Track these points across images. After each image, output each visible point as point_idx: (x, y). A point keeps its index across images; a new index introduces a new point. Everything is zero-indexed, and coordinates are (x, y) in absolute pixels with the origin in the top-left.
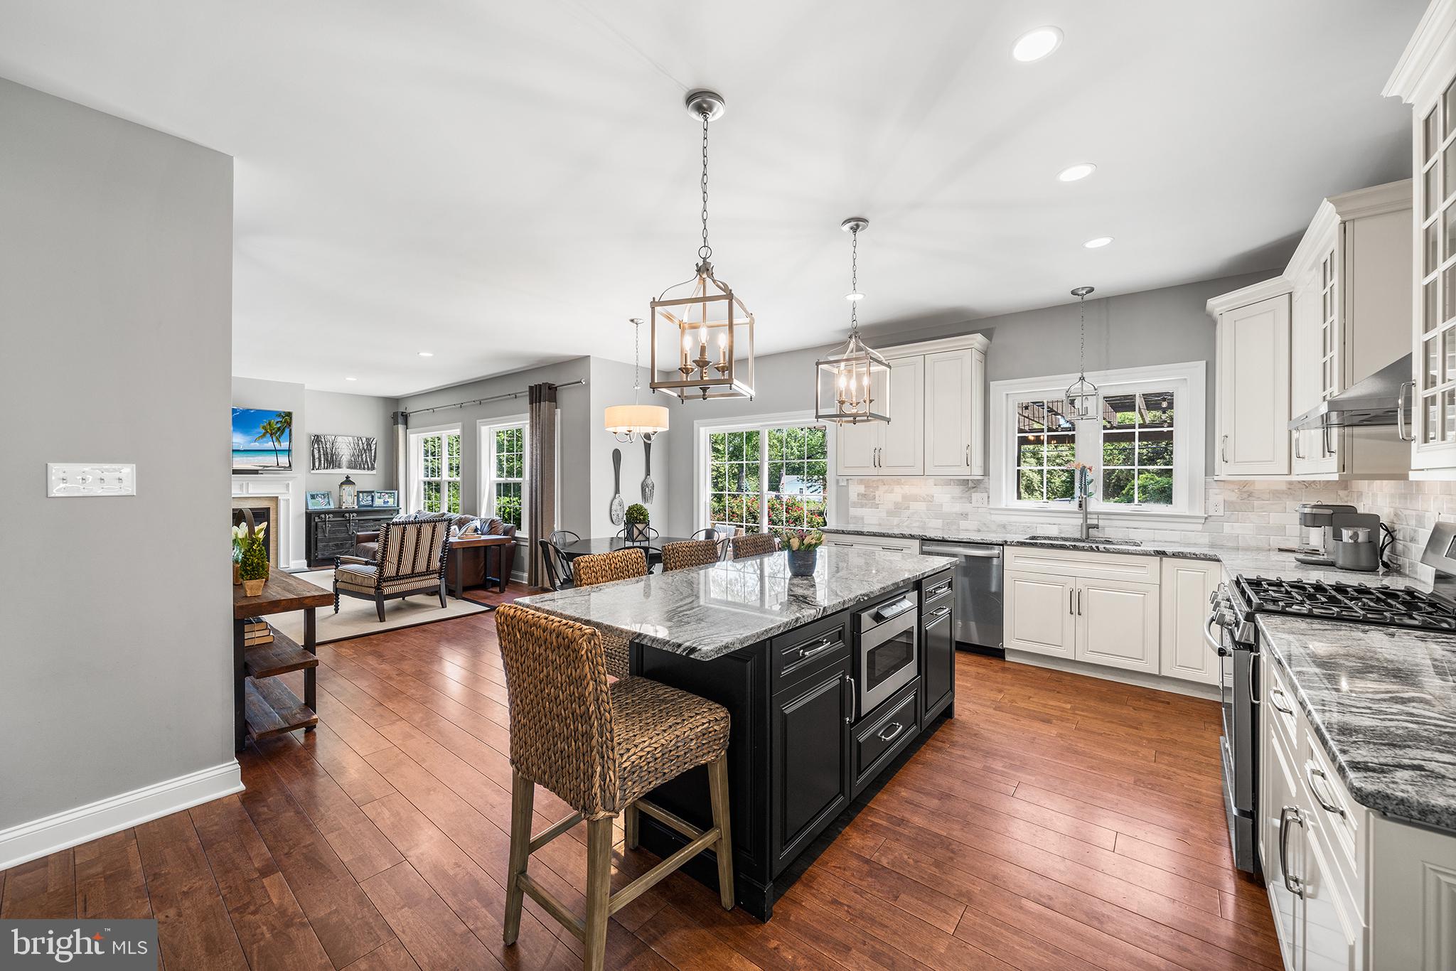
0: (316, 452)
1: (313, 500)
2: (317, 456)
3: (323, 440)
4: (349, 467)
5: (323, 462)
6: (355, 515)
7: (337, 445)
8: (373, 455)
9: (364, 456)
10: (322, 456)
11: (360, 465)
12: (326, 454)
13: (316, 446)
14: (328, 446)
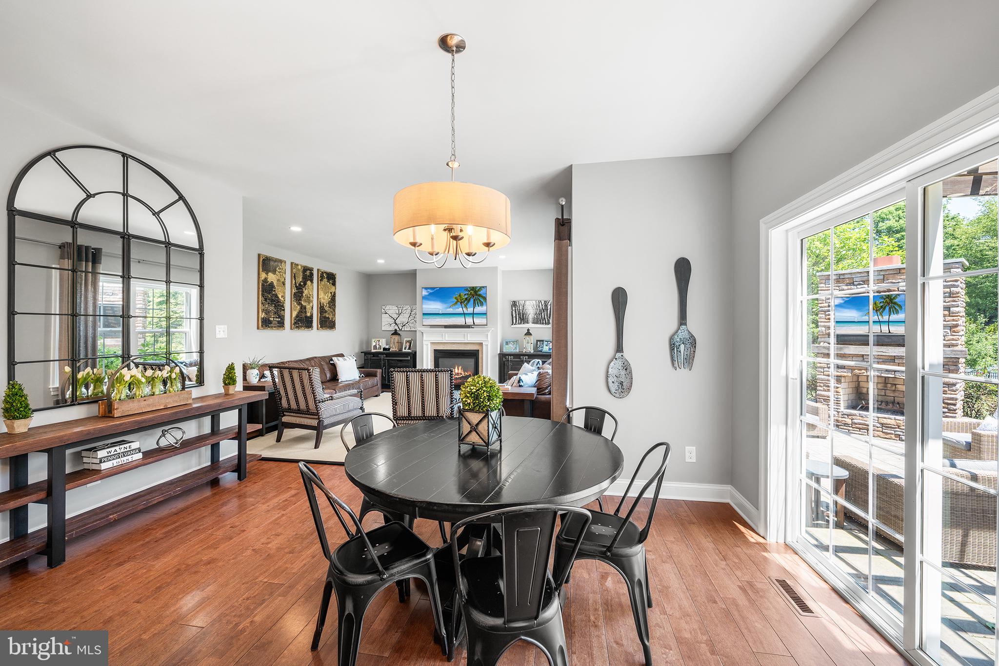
0: (514, 312)
1: (507, 346)
2: (514, 315)
3: (518, 304)
4: (533, 323)
5: (518, 319)
6: (527, 357)
7: (526, 307)
8: (549, 313)
9: (543, 314)
10: (517, 315)
11: (540, 321)
12: (519, 314)
13: (514, 309)
14: (521, 308)
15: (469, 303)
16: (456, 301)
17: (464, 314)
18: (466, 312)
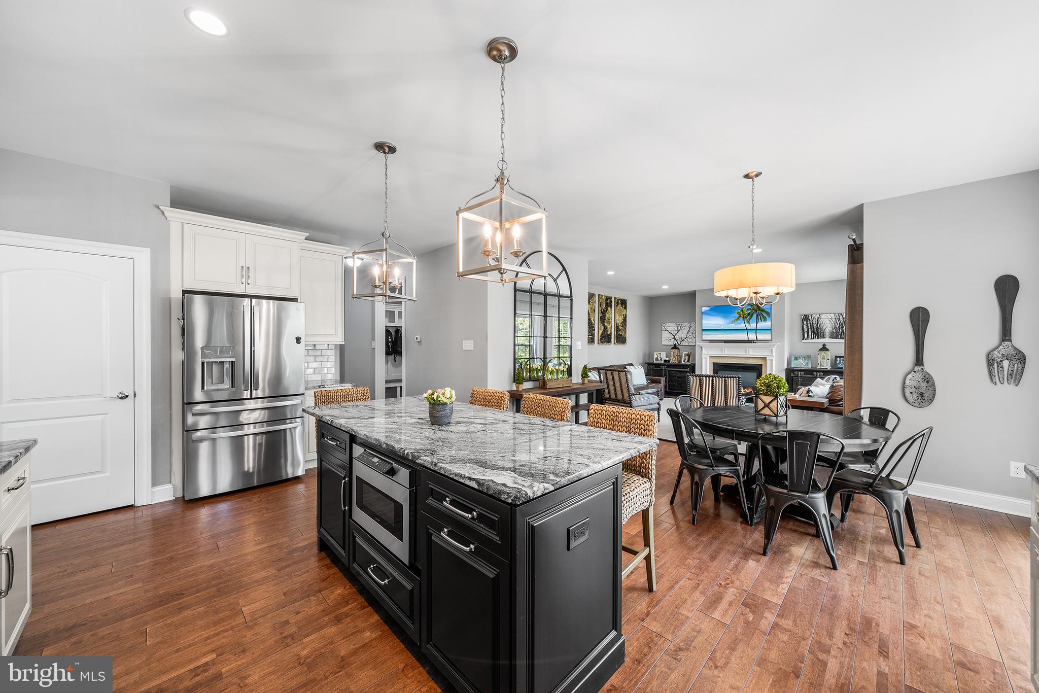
0: (805, 327)
1: (796, 361)
2: (806, 330)
3: (810, 318)
4: (831, 337)
5: (810, 334)
6: (822, 374)
7: (821, 321)
9: (844, 328)
10: (810, 330)
11: (841, 335)
12: (812, 328)
13: (805, 323)
14: (814, 322)
15: (753, 318)
16: (738, 316)
17: (747, 329)
18: (748, 327)
